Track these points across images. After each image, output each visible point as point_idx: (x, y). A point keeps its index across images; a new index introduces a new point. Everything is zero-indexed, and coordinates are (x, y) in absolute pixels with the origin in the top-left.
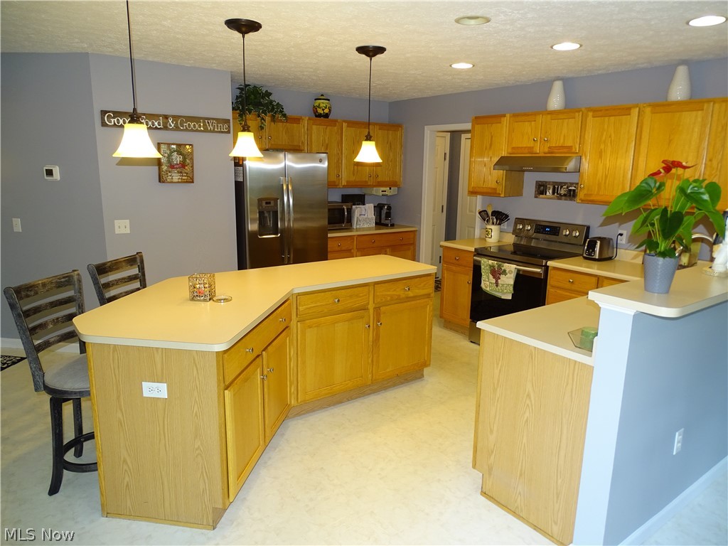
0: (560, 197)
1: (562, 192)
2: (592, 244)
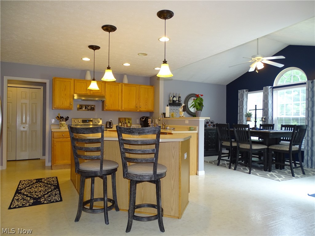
0: (88, 110)
1: (89, 108)
2: (110, 123)
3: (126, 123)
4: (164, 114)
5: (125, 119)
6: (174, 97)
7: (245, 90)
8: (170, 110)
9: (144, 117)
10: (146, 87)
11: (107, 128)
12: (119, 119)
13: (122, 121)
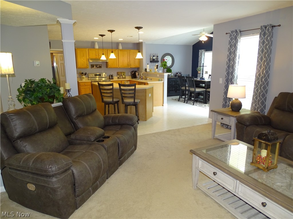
0: (98, 68)
2: (112, 76)
3: (122, 75)
4: (146, 69)
5: (121, 72)
6: (153, 56)
7: (203, 50)
8: (150, 66)
9: (134, 71)
10: (134, 51)
11: (110, 79)
12: (118, 73)
13: (119, 74)
